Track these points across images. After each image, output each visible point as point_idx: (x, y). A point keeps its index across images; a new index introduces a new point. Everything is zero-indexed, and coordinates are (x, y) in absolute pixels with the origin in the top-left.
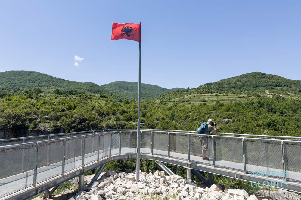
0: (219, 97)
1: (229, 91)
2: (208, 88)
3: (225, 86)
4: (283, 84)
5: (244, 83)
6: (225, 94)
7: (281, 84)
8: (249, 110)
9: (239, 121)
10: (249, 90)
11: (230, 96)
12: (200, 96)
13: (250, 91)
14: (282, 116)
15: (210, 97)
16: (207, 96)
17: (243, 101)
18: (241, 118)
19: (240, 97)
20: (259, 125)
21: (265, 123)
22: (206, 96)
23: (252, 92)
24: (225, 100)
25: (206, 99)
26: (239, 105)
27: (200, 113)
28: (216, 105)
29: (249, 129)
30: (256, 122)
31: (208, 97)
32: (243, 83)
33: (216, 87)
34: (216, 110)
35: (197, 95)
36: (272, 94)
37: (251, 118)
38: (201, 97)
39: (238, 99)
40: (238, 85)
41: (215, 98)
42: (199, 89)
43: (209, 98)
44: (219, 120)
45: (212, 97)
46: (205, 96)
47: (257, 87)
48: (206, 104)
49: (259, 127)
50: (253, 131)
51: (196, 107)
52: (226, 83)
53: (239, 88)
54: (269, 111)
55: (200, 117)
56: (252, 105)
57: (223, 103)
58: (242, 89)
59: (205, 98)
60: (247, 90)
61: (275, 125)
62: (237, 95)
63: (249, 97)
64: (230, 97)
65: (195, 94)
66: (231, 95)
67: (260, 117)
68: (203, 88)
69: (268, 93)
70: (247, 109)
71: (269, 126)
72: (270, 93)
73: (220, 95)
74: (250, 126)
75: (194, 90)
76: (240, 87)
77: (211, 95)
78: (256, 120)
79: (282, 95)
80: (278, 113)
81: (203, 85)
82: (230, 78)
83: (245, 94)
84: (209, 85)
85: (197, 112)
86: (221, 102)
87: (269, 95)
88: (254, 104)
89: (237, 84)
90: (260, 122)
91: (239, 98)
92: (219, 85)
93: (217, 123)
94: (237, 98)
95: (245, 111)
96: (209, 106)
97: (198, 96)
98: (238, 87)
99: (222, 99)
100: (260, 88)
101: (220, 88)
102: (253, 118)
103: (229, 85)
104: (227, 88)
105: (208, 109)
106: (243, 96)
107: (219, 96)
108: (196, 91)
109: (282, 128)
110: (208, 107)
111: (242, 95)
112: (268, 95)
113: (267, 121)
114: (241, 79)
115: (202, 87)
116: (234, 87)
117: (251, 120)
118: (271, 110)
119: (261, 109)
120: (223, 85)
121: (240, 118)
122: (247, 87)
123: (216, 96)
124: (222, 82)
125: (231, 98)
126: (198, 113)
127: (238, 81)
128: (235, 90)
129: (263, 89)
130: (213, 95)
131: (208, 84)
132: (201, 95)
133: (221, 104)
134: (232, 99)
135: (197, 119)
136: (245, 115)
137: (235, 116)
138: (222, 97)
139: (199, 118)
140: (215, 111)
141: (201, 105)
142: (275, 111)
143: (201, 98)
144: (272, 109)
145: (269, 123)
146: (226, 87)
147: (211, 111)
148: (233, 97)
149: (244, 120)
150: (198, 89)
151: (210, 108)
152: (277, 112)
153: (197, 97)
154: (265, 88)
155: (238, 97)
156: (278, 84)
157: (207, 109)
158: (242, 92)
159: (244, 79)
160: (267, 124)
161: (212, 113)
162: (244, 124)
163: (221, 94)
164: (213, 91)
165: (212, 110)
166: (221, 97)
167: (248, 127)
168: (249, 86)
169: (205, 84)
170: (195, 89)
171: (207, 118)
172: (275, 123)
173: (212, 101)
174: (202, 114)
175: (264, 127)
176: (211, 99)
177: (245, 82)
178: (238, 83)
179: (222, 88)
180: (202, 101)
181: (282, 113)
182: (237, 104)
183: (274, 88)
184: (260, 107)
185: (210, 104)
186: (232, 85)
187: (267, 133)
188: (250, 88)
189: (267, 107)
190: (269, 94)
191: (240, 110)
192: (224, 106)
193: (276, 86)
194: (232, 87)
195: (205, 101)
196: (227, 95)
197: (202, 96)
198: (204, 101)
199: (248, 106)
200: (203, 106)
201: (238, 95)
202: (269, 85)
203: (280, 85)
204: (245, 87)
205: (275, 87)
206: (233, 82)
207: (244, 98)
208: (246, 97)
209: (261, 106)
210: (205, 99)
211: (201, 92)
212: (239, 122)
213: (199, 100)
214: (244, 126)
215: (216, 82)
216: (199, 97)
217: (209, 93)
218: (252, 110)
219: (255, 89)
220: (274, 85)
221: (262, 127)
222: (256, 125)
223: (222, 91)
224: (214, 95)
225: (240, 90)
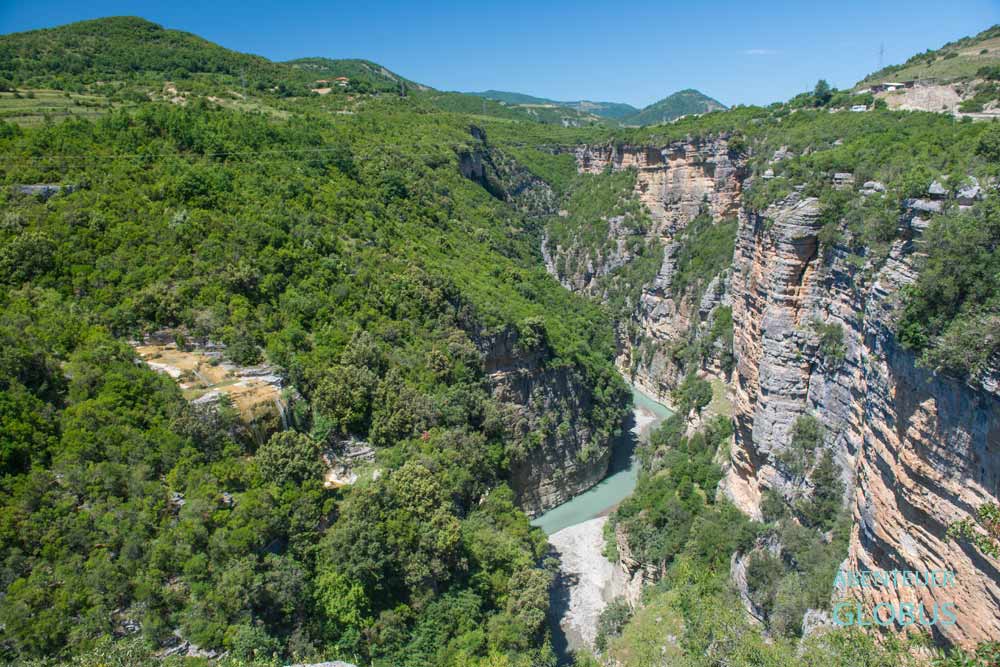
1: (38, 81)
3: (21, 60)
4: (213, 63)
5: (90, 53)
6: (23, 92)
7: (209, 65)
8: (115, 148)
9: (88, 188)
10: (110, 79)
11: (44, 100)
13: (115, 84)
14: (222, 161)
17: (94, 117)
18: (91, 176)
19: (80, 102)
20: (156, 197)
21: (173, 188)
23: (122, 86)
24: (25, 115)
26: (80, 131)
29: (125, 213)
30: (144, 186)
32: (85, 54)
36: (186, 93)
37: (128, 173)
39: (75, 110)
40: (69, 60)
44: (9, 190)
47: (137, 69)
49: (158, 202)
50: (139, 218)
52: (22, 51)
53: (75, 72)
54: (184, 147)
56: (126, 129)
57: (17, 126)
58: (86, 76)
60: (105, 80)
61: (204, 192)
62: (68, 95)
63: (114, 104)
64: (43, 104)
66: (47, 95)
67: (157, 167)
69: (173, 91)
70: (110, 144)
71: (188, 196)
72: (179, 90)
74: (128, 202)
76: (78, 66)
78: (145, 180)
79: (215, 98)
80: (209, 153)
82: (35, 31)
83: (98, 92)
86: (9, 121)
87: (176, 97)
88: (133, 125)
89: (65, 56)
90: (160, 186)
91: (78, 104)
94: (71, 105)
95: (102, 152)
98: (72, 66)
99: (12, 109)
100: (148, 73)
102: (135, 176)
103: (35, 58)
104: (30, 69)
106: (91, 98)
109: (225, 199)
111: (88, 97)
112: (173, 97)
113: (180, 179)
114: (78, 38)
116: (56, 68)
117: (127, 182)
118: (187, 144)
119: (157, 141)
120: (11, 58)
121: (89, 179)
122: (102, 68)
125: (49, 105)
127: (68, 45)
128: (60, 79)
129: (158, 77)
133: (9, 128)
134: (51, 108)
136: (104, 166)
137: (71, 171)
138: (12, 102)
142: (202, 147)
144: (191, 142)
145: (187, 186)
146: (25, 64)
148: (55, 100)
149: (105, 182)
152: (205, 151)
154: (162, 74)
155: (72, 101)
156: (200, 64)
158: (88, 87)
159: (90, 40)
160: (180, 190)
162: (105, 197)
163: (8, 91)
166: (8, 103)
167: (120, 205)
168: (108, 65)
172: (203, 187)
175: (174, 200)
177: (92, 50)
178: (69, 51)
179: (10, 69)
181: (221, 154)
182: (72, 127)
183: (190, 74)
184: (153, 135)
186: (46, 57)
187: (185, 218)
188: (114, 73)
189: (174, 136)
190: (178, 95)
191: (85, 149)
192: (21, 134)
193: (196, 69)
194: (48, 66)
196: (31, 97)
199: (114, 132)
201: (75, 95)
202: (174, 64)
203: (205, 66)
204: (94, 69)
205: (192, 71)
206: (49, 48)
207: (96, 105)
208: (102, 103)
209: (157, 133)
212: (89, 193)
214: (108, 203)
218: (127, 147)
219: (131, 77)
220: (190, 66)
221: (167, 203)
222: (145, 197)
223: (10, 79)
225: (77, 78)
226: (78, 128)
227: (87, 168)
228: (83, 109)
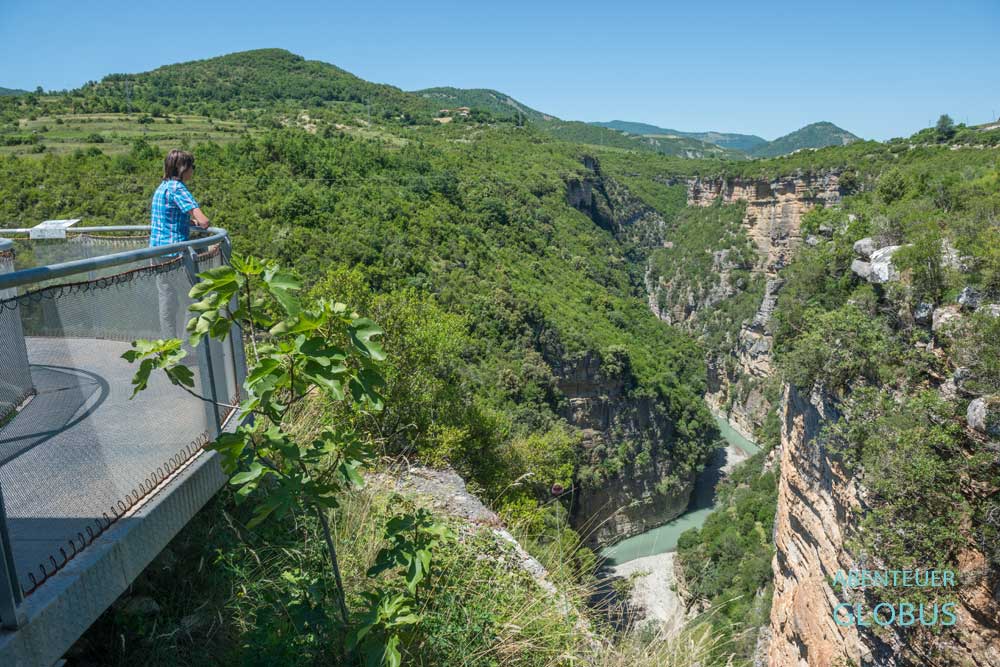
0: (151, 126)
1: (192, 108)
2: (115, 94)
3: (180, 87)
4: (347, 92)
5: (238, 82)
6: (173, 117)
7: (343, 94)
8: (237, 170)
9: (210, 205)
10: (253, 106)
11: (190, 125)
12: (83, 121)
13: (257, 111)
14: (329, 185)
15: (121, 124)
16: (110, 122)
17: (224, 141)
18: (214, 195)
19: (220, 127)
20: (266, 215)
21: (282, 207)
22: (105, 121)
23: (262, 113)
24: (171, 138)
25: (106, 134)
26: (209, 154)
27: (78, 185)
28: (133, 155)
29: (237, 228)
30: (258, 204)
31: (112, 125)
32: (234, 83)
33: (146, 89)
34: (132, 170)
35: (73, 117)
36: (317, 120)
37: (245, 193)
38: (85, 126)
39: (213, 135)
40: (220, 88)
41: (137, 132)
42: (82, 96)
43: (114, 128)
44: (144, 204)
45: (126, 125)
46: (100, 120)
47: (278, 97)
48: (98, 152)
49: (267, 219)
50: (250, 233)
51: (63, 162)
52: (182, 79)
53: (224, 100)
54: (298, 171)
55: (77, 199)
56: (248, 154)
57: (157, 148)
58: (232, 102)
59: (101, 129)
60: (248, 107)
61: (306, 212)
62: (210, 121)
63: (248, 129)
64: (188, 129)
65: (65, 113)
66: (194, 120)
67: (271, 189)
68: (98, 90)
69: (306, 118)
70: (233, 167)
71: (294, 215)
72: (312, 117)
73: (155, 119)
74: (241, 219)
75: (63, 98)
76: (227, 93)
77: (123, 118)
78: (259, 199)
79: (342, 125)
80: (319, 177)
81: (100, 82)
82: (194, 62)
83: (241, 118)
84: (121, 83)
85: (68, 182)
86: (152, 145)
87: (308, 124)
88: (256, 150)
89: (218, 85)
90: (269, 206)
91: (218, 130)
92: (156, 84)
93: (137, 214)
94: (212, 131)
95: (226, 174)
96: (108, 158)
97: (76, 121)
98: (220, 94)
99: (161, 133)
100: (288, 101)
101: (161, 94)
102: (250, 195)
103: (192, 86)
104: (186, 96)
105: (106, 167)
106: (231, 123)
107: (153, 121)
108: (68, 102)
109: (327, 219)
110: (107, 162)
111: (229, 122)
112: (305, 124)
113: (289, 199)
114: (230, 68)
115: (94, 88)
116: (209, 95)
117: (243, 200)
118: (301, 168)
119: (274, 165)
120: (171, 86)
121: (211, 196)
122: (250, 96)
123: (142, 122)
124: (166, 73)
125: (193, 129)
126: (70, 185)
127: (220, 75)
128: (210, 105)
129: (296, 105)
130: (130, 117)
131: (117, 78)
132: (85, 117)
133: (151, 150)
134: (193, 133)
135: (67, 207)
136: (226, 186)
137: (197, 190)
138: (162, 127)
139: (72, 203)
140: (131, 176)
141: (79, 155)
142: (313, 171)
143: (88, 131)
144: (304, 166)
145: (294, 206)
146: (182, 91)
147: (118, 177)
148: (199, 126)
149: (225, 199)
150: (76, 93)
151: (112, 164)
152: (316, 175)
153: (73, 126)
154: (300, 102)
155: (213, 126)
156: (335, 94)
157: (103, 168)
158: (233, 113)
159: (240, 70)
160: (287, 209)
161: (120, 181)
162: (222, 213)
163: (161, 117)
164: (136, 104)
165: (122, 171)
166: (159, 127)
167: (233, 220)
168: (254, 93)
169: (106, 79)
170: (64, 93)
171: (101, 200)
172: (306, 207)
173: (125, 141)
174: (86, 185)
175: (281, 218)
176: (121, 134)
177: (241, 79)
178: (221, 80)
179: (169, 96)
180: (91, 142)
181: (330, 178)
182: (203, 151)
183: (325, 102)
184: (272, 160)
185: (114, 152)
186: (201, 86)
187: (287, 234)
188: (258, 100)
189: (291, 161)
190: (310, 122)
191: (212, 171)
192: (159, 156)
193: (331, 97)
194: (202, 94)
195: (101, 140)
196: (179, 122)
197: (91, 121)
198: (97, 142)
199: (238, 156)
200: (90, 159)
201: (217, 122)
202: (311, 92)
203: (340, 95)
204: (241, 97)
205: (327, 99)
206: (204, 77)
207: (233, 131)
208: (239, 129)
209: (275, 158)
210: (103, 134)
211: (90, 106)
212: (209, 209)
213: (79, 135)
214: (224, 218)
215: (148, 74)
216: (79, 125)
217: (117, 110)
218: (247, 170)
219: (272, 104)
220: (326, 95)
221: (274, 220)
222: (256, 215)
223: (167, 104)
224: (136, 118)
225: (225, 104)
226: (209, 152)
227: (211, 188)
228: (220, 134)
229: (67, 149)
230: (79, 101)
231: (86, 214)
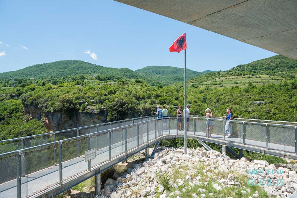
0: (251, 79)
1: (262, 73)
2: (240, 70)
3: (258, 67)
5: (278, 64)
6: (258, 76)
8: (282, 92)
9: (272, 103)
10: (283, 71)
11: (263, 78)
12: (232, 78)
15: (243, 79)
16: (240, 78)
17: (277, 83)
19: (273, 78)
20: (292, 107)
22: (238, 78)
23: (286, 73)
24: (258, 82)
25: (239, 82)
26: (272, 87)
27: (232, 96)
28: (248, 88)
29: (281, 111)
30: (289, 104)
31: (240, 79)
32: (276, 64)
33: (248, 68)
34: (248, 92)
35: (230, 77)
37: (284, 100)
38: (233, 80)
40: (272, 66)
41: (248, 81)
42: (231, 71)
43: (241, 80)
44: (251, 102)
45: (244, 79)
46: (237, 78)
47: (292, 67)
48: (238, 87)
49: (292, 109)
50: (286, 113)
51: (228, 89)
52: (259, 65)
53: (273, 70)
55: (232, 100)
56: (285, 87)
57: (255, 86)
58: (276, 70)
59: (237, 80)
60: (281, 71)
62: (270, 77)
63: (283, 79)
64: (263, 79)
65: (227, 76)
66: (264, 77)
68: (235, 70)
70: (280, 91)
73: (252, 77)
74: (283, 108)
75: (226, 72)
76: (274, 68)
77: (243, 77)
78: (289, 102)
81: (235, 67)
82: (263, 59)
83: (279, 75)
84: (241, 67)
85: (229, 95)
86: (254, 84)
88: (288, 86)
89: (270, 65)
90: (294, 104)
91: (272, 79)
92: (251, 67)
93: (249, 105)
94: (270, 80)
95: (277, 93)
96: (241, 88)
97: (230, 78)
98: (272, 68)
99: (255, 81)
100: (295, 69)
101: (253, 70)
102: (286, 100)
103: (262, 66)
104: (260, 69)
105: (240, 91)
106: (276, 77)
107: (252, 78)
108: (228, 73)
110: (241, 90)
111: (275, 77)
114: (275, 60)
115: (234, 69)
116: (268, 69)
117: (283, 102)
120: (256, 67)
121: (272, 100)
122: (281, 68)
123: (249, 78)
124: (254, 63)
125: (264, 79)
126: (230, 96)
127: (272, 62)
128: (268, 72)
130: (245, 77)
131: (240, 66)
132: (233, 77)
133: (254, 86)
134: (265, 80)
135: (229, 102)
136: (277, 97)
137: (268, 98)
138: (255, 79)
139: (231, 101)
140: (247, 94)
141: (233, 88)
143: (234, 81)
146: (259, 68)
147: (243, 94)
148: (266, 78)
149: (277, 102)
150: (230, 71)
151: (242, 90)
153: (230, 80)
155: (271, 78)
157: (239, 91)
158: (276, 74)
159: (279, 60)
161: (244, 95)
162: (276, 106)
163: (254, 76)
164: (246, 73)
165: (245, 92)
166: (254, 79)
167: (280, 109)
168: (283, 67)
169: (238, 66)
170: (227, 71)
171: (239, 100)
173: (244, 84)
174: (234, 96)
176: (243, 81)
177: (279, 63)
178: (272, 64)
179: (255, 70)
180: (234, 84)
182: (270, 86)
184: (294, 89)
185: (242, 87)
186: (265, 66)
188: (284, 69)
191: (273, 92)
192: (256, 88)
194: (266, 68)
195: (237, 84)
196: (260, 77)
197: (234, 78)
198: (236, 84)
199: (282, 88)
200: (236, 89)
201: (272, 77)
204: (278, 68)
206: (266, 63)
207: (277, 79)
208: (279, 79)
210: (238, 81)
211: (234, 74)
212: (272, 104)
213: (232, 82)
214: (277, 108)
215: (249, 64)
216: (231, 79)
217: (241, 75)
218: (285, 92)
219: (290, 70)
221: (295, 109)
222: (288, 107)
223: (255, 72)
224: (247, 77)
225: (273, 71)
226: (272, 86)
227: (272, 98)
228: (274, 81)
229: (229, 86)
230: (231, 73)
231: (234, 104)
